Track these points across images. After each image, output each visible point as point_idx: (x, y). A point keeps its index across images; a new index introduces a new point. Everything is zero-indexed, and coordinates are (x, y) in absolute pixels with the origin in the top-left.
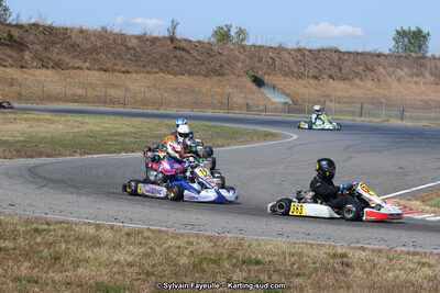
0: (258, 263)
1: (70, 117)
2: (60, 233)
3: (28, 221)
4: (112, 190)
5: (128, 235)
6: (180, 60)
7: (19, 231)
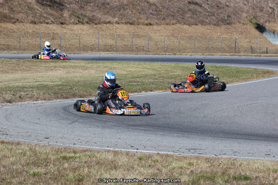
0: (246, 178)
1: (101, 64)
2: (84, 159)
3: (59, 151)
4: (132, 123)
5: (140, 159)
6: (194, 12)
7: (50, 159)
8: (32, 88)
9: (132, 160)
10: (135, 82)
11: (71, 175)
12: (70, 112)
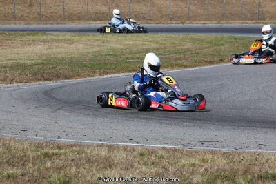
2: (71, 156)
3: (39, 146)
5: (141, 155)
7: (29, 157)
8: (4, 67)
9: (130, 157)
10: (133, 58)
11: (55, 176)
12: (53, 98)
